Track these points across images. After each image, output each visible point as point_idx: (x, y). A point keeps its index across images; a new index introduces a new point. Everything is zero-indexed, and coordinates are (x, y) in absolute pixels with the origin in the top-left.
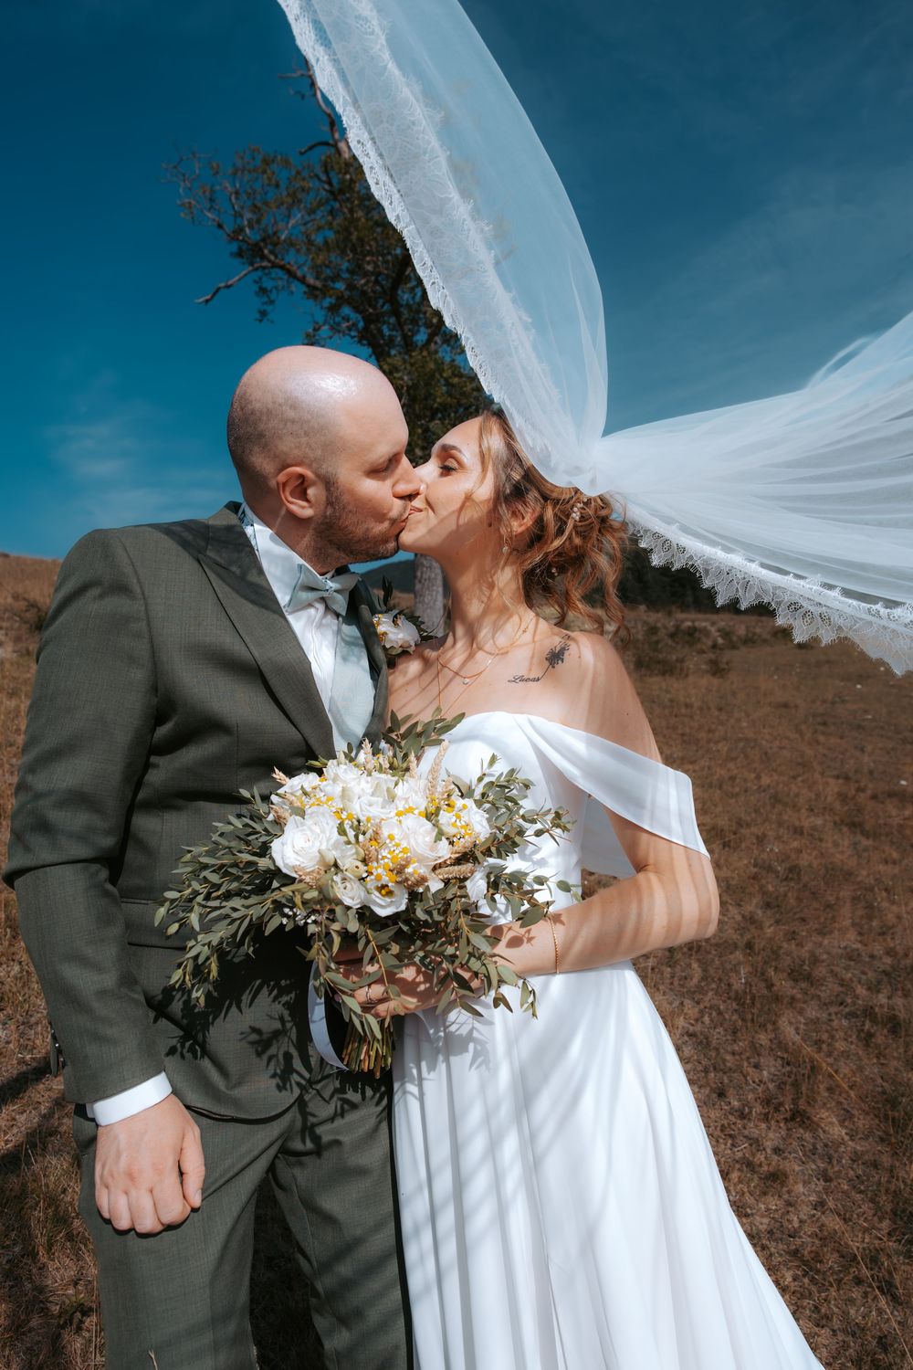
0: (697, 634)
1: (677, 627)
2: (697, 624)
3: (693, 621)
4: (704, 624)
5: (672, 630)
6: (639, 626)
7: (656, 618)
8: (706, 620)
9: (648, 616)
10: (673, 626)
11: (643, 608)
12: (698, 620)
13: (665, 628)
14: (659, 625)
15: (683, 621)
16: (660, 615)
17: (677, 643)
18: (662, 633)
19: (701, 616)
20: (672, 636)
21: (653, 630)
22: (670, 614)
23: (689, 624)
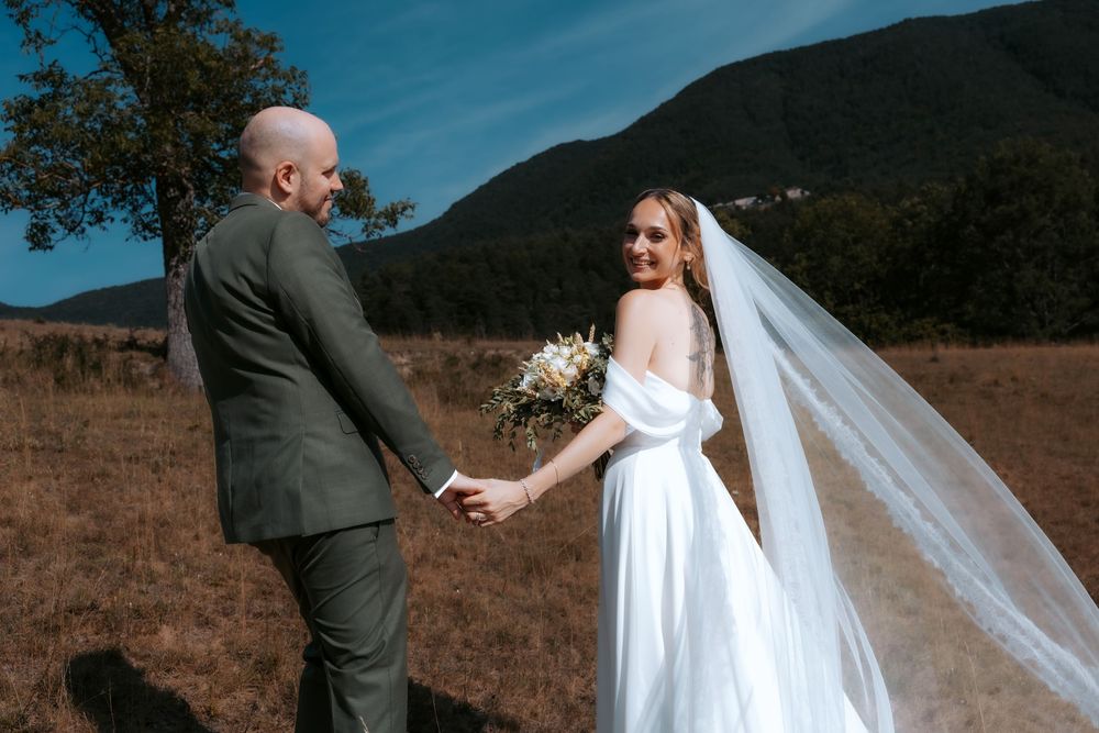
0: (502, 365)
1: (480, 356)
2: (501, 352)
3: (497, 350)
4: (508, 352)
5: (474, 359)
6: (436, 357)
7: (456, 346)
8: (510, 348)
9: (445, 345)
10: (475, 355)
11: (437, 335)
12: (501, 348)
13: (467, 358)
14: (459, 354)
15: (484, 350)
16: (458, 343)
17: (482, 375)
18: (463, 365)
19: (504, 343)
20: (475, 366)
21: (452, 361)
22: (469, 341)
23: (492, 352)
